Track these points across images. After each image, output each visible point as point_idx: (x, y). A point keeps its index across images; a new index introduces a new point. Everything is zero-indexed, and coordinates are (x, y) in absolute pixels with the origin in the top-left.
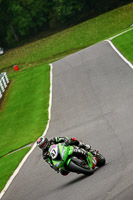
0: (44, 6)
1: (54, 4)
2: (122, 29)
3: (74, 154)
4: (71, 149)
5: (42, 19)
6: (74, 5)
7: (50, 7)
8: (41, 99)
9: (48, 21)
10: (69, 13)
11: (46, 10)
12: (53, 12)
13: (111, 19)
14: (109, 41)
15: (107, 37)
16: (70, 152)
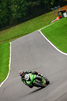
0: (7, 13)
1: (12, 12)
2: (46, 25)
3: (36, 78)
4: (35, 76)
5: (6, 19)
6: (22, 12)
7: (10, 14)
8: (5, 60)
9: (9, 20)
10: (19, 17)
11: (8, 15)
12: (12, 16)
13: (41, 20)
14: (39, 31)
15: (38, 29)
16: (35, 77)
